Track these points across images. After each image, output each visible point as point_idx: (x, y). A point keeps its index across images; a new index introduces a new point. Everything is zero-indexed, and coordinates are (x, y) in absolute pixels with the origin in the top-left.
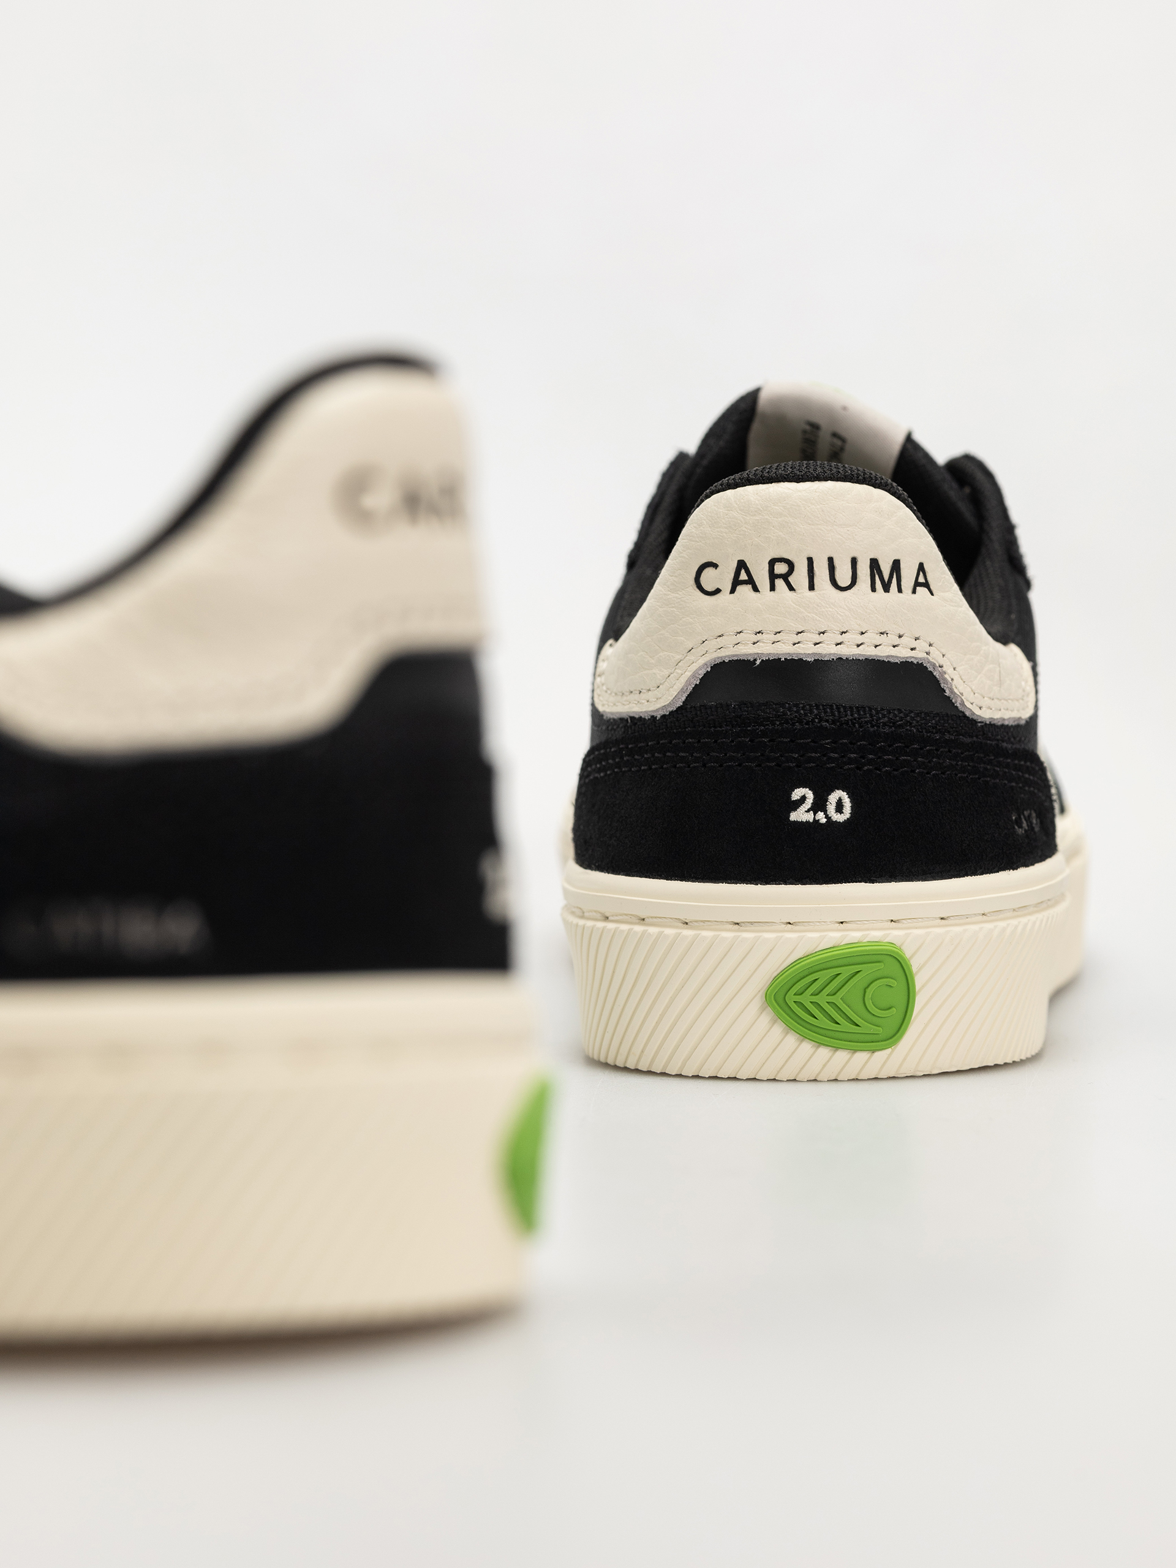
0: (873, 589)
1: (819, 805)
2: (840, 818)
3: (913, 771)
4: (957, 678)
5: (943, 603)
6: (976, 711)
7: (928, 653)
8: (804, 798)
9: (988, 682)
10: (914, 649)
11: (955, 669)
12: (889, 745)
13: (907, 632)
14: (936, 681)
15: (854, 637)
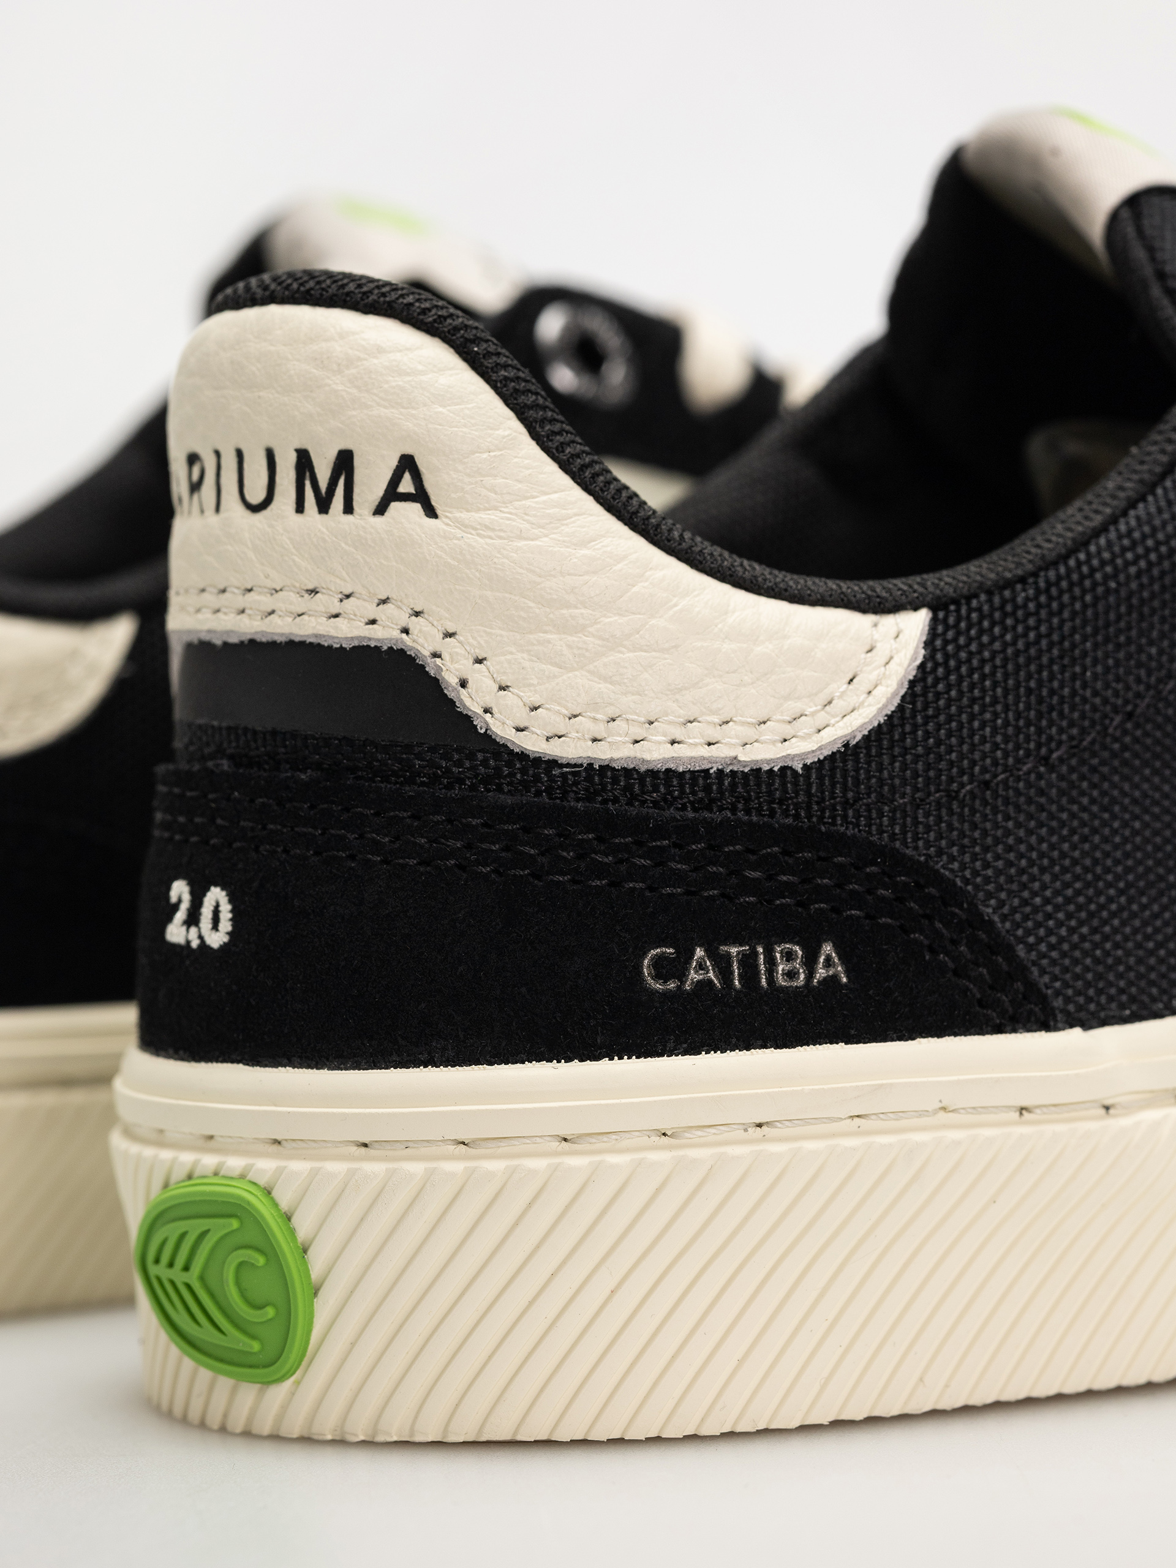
0: (300, 508)
1: (193, 917)
2: (217, 941)
3: (352, 857)
4: (481, 680)
5: (459, 533)
6: (533, 744)
7: (406, 631)
8: (180, 901)
9: (603, 687)
10: (373, 622)
11: (479, 661)
12: (312, 807)
13: (358, 589)
14: (435, 684)
15: (261, 600)
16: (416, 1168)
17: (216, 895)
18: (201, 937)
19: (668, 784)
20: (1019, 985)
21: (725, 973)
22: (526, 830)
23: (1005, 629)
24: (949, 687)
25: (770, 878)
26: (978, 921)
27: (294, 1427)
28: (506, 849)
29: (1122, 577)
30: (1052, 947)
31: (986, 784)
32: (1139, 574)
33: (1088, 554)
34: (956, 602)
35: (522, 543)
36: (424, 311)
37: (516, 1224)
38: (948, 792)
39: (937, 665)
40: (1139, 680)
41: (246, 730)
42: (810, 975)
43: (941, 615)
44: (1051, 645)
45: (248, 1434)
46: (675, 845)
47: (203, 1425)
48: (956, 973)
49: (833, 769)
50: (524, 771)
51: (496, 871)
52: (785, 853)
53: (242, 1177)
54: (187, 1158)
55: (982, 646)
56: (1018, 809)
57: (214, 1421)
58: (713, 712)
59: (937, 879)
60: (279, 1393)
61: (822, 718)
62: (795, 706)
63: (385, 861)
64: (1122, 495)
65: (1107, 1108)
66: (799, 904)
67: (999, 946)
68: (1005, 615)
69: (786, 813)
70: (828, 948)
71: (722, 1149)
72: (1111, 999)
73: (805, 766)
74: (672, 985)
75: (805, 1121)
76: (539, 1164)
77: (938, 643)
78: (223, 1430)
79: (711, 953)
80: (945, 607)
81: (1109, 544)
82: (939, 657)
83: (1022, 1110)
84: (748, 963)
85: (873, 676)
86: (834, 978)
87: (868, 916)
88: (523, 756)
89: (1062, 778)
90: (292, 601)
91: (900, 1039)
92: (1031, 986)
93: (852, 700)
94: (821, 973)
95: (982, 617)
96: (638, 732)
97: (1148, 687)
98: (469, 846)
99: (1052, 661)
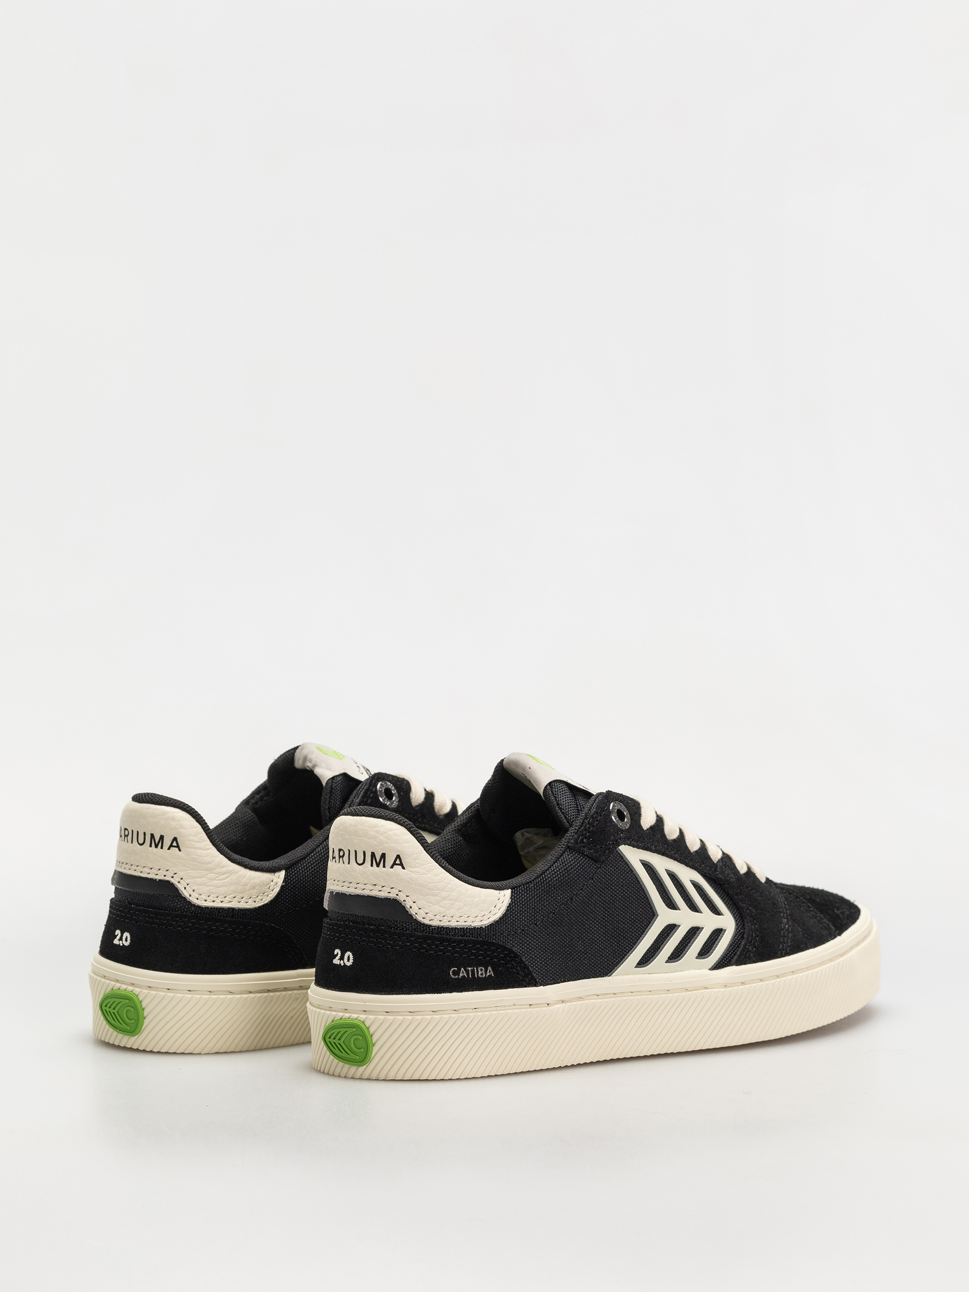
0: (372, 865)
1: (342, 958)
2: (348, 964)
3: (384, 946)
4: (415, 906)
5: (410, 873)
6: (426, 922)
7: (397, 895)
8: (338, 954)
9: (442, 909)
10: (390, 893)
11: (414, 902)
12: (374, 934)
13: (386, 885)
14: (404, 908)
15: (361, 886)
16: (401, 1018)
17: (348, 953)
18: (344, 963)
19: (455, 931)
20: (530, 976)
21: (468, 974)
22: (424, 941)
23: (527, 894)
24: (515, 908)
25: (478, 952)
26: (522, 961)
27: (374, 1076)
28: (420, 945)
29: (552, 881)
30: (536, 967)
31: (523, 930)
32: (556, 880)
33: (545, 875)
34: (516, 887)
35: (424, 876)
36: (400, 820)
37: (423, 1030)
38: (515, 932)
39: (513, 903)
40: (556, 905)
41: (355, 915)
42: (486, 975)
43: (513, 890)
44: (537, 897)
45: (353, 1078)
46: (457, 945)
47: (324, 1072)
48: (517, 973)
49: (491, 927)
50: (423, 927)
51: (417, 950)
52: (481, 946)
53: (356, 1019)
54: (341, 1014)
55: (522, 898)
56: (530, 935)
57: (331, 1072)
58: (466, 915)
59: (513, 952)
60: (362, 1069)
61: (489, 916)
62: (483, 913)
63: (392, 947)
64: (552, 861)
65: (548, 1004)
66: (484, 958)
67: (526, 967)
68: (527, 890)
69: (481, 937)
70: (489, 968)
71: (468, 1014)
72: (549, 979)
73: (485, 927)
74: (457, 977)
75: (485, 1008)
76: (428, 1017)
77: (513, 897)
78: (333, 1075)
79: (465, 970)
80: (514, 889)
81: (550, 873)
82: (513, 901)
83: (530, 1005)
84: (473, 971)
85: (500, 906)
86: (491, 975)
87: (498, 961)
88: (424, 924)
89: (539, 928)
90: (369, 887)
91: (505, 989)
92: (533, 976)
93: (496, 911)
94: (488, 974)
95: (522, 891)
96: (450, 919)
97: (558, 907)
98: (411, 945)
99: (537, 901)
